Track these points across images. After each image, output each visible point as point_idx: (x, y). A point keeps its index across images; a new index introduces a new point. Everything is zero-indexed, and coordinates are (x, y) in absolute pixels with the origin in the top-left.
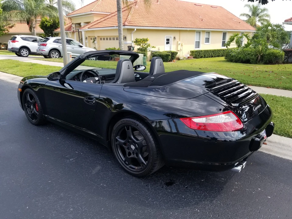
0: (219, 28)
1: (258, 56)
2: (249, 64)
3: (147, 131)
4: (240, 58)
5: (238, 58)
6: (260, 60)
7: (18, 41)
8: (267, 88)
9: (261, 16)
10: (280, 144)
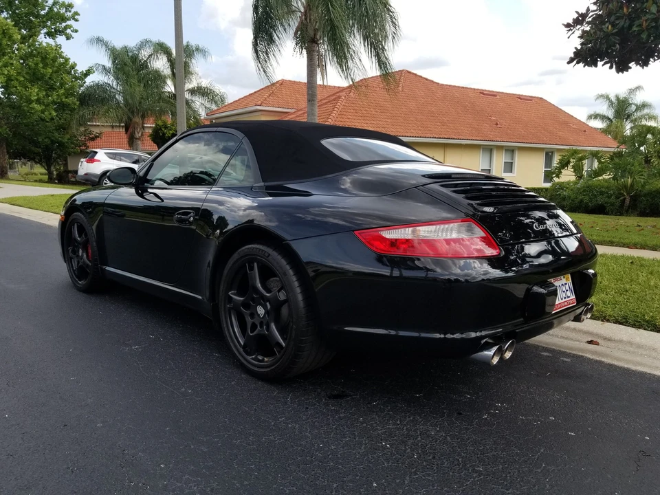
0: (535, 141)
1: (625, 199)
2: (602, 216)
3: (288, 267)
4: (582, 201)
5: (577, 201)
6: (629, 208)
7: (99, 161)
8: (628, 247)
9: (636, 120)
10: (632, 344)
